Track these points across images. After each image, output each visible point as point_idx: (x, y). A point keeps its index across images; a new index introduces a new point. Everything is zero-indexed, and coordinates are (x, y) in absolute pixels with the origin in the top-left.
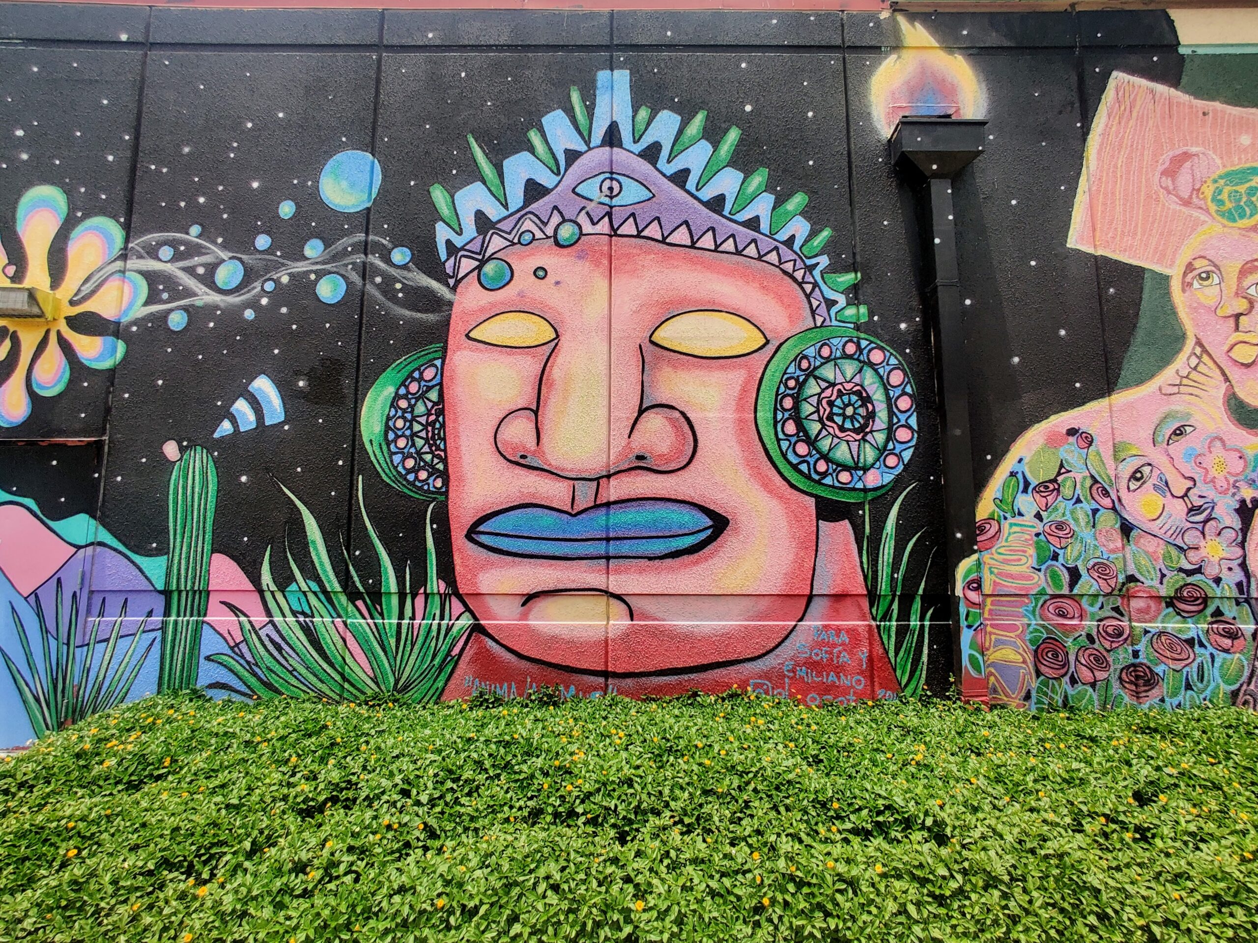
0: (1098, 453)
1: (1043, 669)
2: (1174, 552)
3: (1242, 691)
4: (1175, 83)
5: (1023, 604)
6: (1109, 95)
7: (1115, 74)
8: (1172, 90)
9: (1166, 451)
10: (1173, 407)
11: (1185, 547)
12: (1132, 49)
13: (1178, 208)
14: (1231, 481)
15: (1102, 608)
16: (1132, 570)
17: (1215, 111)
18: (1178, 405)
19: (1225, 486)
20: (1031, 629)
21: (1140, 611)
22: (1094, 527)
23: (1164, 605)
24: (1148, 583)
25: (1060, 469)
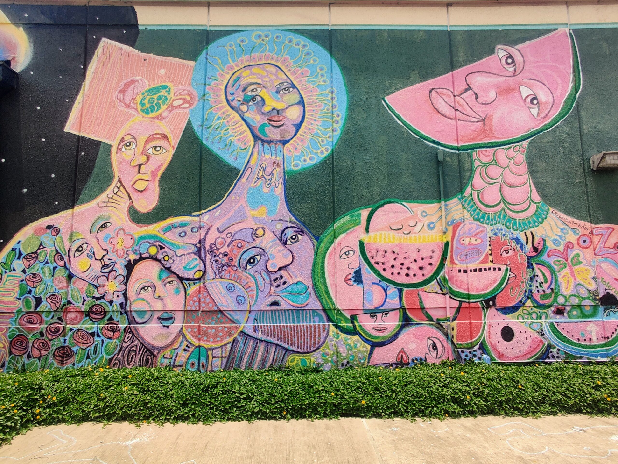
0: (61, 238)
1: (13, 350)
2: (92, 288)
3: (114, 359)
4: (132, 44)
5: (11, 317)
6: (99, 51)
7: (104, 39)
8: (131, 48)
9: (96, 236)
10: (103, 213)
11: (98, 286)
12: (114, 26)
13: (123, 109)
14: (125, 251)
15: (52, 318)
16: (70, 298)
17: (150, 58)
18: (105, 212)
19: (122, 254)
20: (11, 330)
21: (71, 319)
22: (53, 276)
23: (84, 315)
24: (76, 304)
25: (40, 246)
